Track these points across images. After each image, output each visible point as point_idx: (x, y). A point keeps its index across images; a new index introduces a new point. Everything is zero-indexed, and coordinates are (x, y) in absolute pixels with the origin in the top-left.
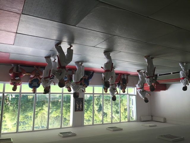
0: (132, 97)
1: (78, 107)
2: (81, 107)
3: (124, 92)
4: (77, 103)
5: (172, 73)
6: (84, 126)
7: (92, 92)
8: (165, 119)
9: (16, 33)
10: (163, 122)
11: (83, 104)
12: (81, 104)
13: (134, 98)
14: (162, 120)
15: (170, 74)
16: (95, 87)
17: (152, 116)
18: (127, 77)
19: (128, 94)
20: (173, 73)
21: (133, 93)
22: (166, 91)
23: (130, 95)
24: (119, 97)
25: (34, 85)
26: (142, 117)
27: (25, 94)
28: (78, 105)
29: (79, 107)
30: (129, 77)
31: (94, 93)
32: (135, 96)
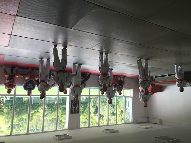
0: (128, 98)
1: (73, 110)
2: (77, 109)
3: (120, 94)
4: (73, 106)
6: (80, 128)
7: (88, 94)
8: (161, 120)
9: (11, 35)
10: (159, 123)
11: (79, 106)
12: (77, 106)
13: (130, 100)
14: (158, 122)
15: (166, 76)
16: (91, 89)
17: (148, 118)
18: (123, 79)
19: (124, 96)
20: (169, 75)
21: (129, 95)
22: (162, 92)
23: (126, 97)
24: (115, 99)
25: (29, 87)
26: (138, 119)
27: (20, 97)
28: (74, 108)
29: (75, 109)
30: (125, 79)
31: (91, 95)
32: (131, 98)
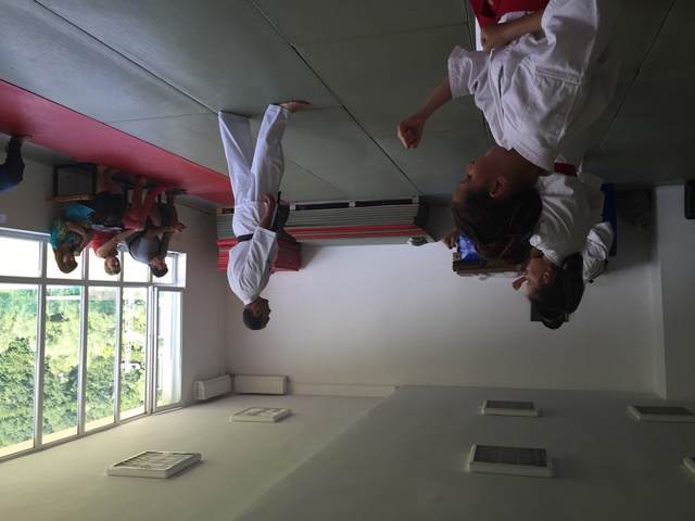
5: (352, 204)
8: (287, 380)
10: (282, 392)
14: (277, 386)
15: (346, 205)
17: (233, 376)
20: (358, 204)
22: (301, 272)
32: (179, 295)
